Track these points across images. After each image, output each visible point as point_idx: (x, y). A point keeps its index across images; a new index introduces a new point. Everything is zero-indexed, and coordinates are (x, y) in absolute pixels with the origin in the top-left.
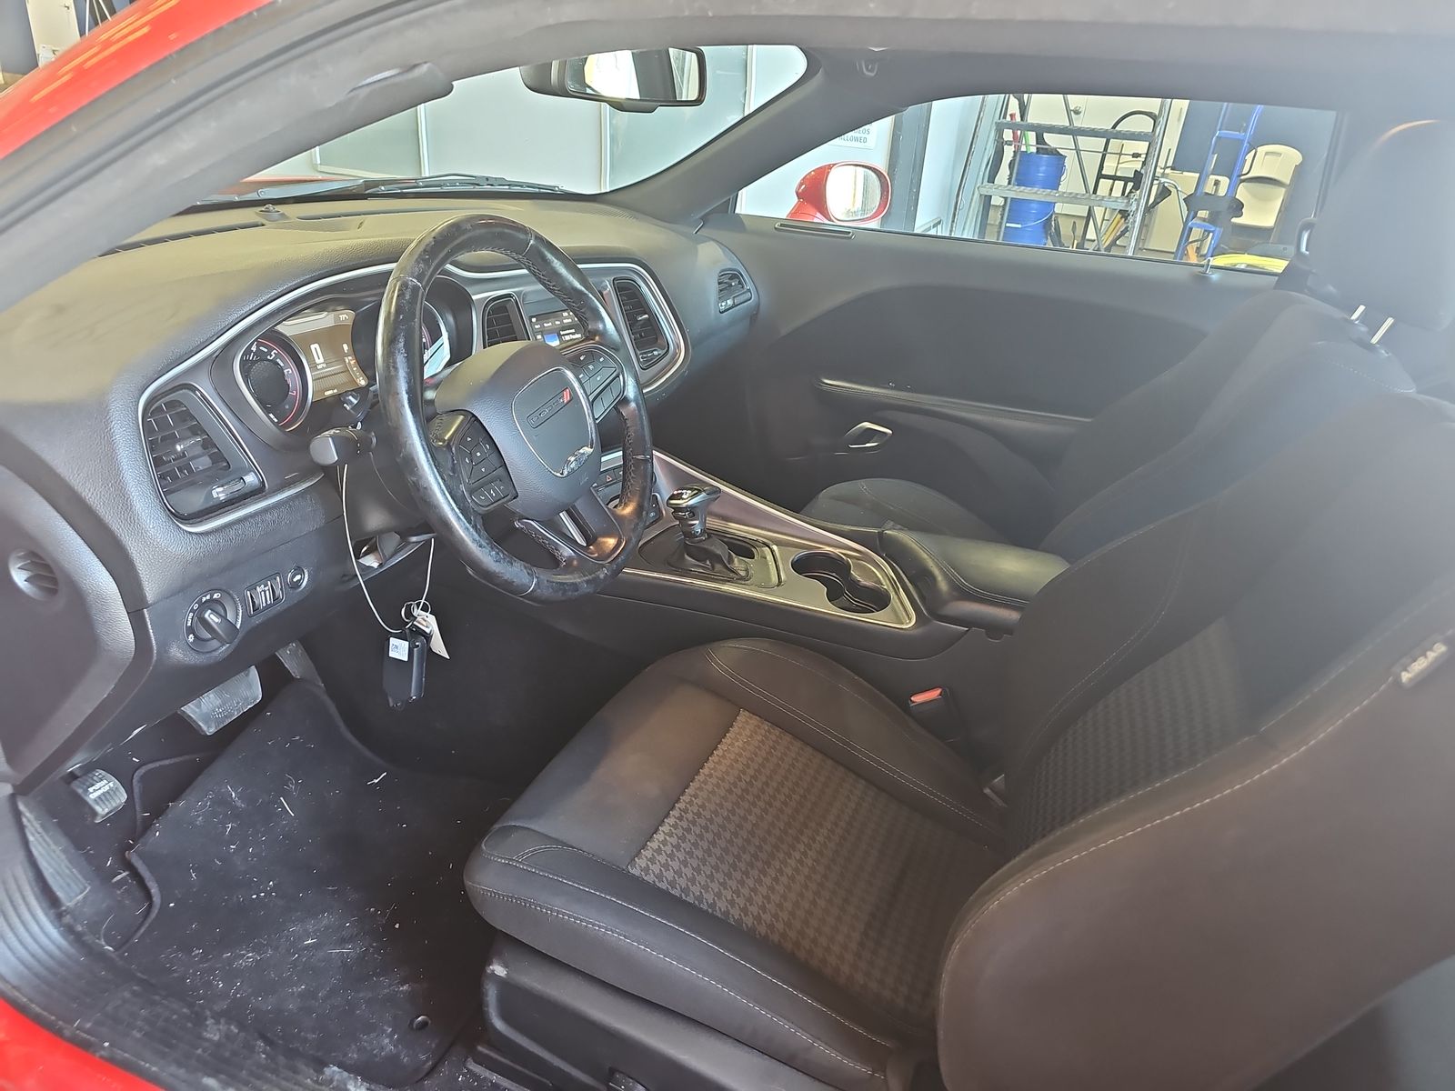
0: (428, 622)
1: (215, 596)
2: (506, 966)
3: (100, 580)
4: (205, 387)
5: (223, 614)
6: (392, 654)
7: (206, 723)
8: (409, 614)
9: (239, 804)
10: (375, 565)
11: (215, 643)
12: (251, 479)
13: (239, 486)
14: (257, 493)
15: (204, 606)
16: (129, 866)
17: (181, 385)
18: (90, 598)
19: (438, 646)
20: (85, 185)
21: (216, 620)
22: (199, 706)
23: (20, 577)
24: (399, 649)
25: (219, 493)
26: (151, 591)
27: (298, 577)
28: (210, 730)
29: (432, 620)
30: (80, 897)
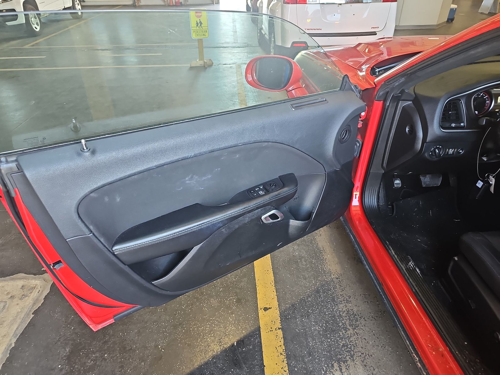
0: (492, 181)
1: (440, 147)
2: (458, 258)
3: (420, 134)
4: (463, 102)
5: (440, 151)
6: (477, 185)
7: (424, 183)
8: (488, 177)
9: (421, 206)
10: (486, 160)
11: (435, 157)
12: (462, 124)
13: (459, 125)
14: (462, 128)
15: (437, 148)
16: (393, 206)
17: (458, 99)
18: (417, 137)
19: (492, 189)
20: (456, 56)
21: (438, 152)
22: (424, 179)
23: (407, 130)
24: (480, 184)
25: (453, 125)
26: (428, 139)
27: (461, 151)
28: (424, 186)
29: (494, 180)
30: (382, 204)
